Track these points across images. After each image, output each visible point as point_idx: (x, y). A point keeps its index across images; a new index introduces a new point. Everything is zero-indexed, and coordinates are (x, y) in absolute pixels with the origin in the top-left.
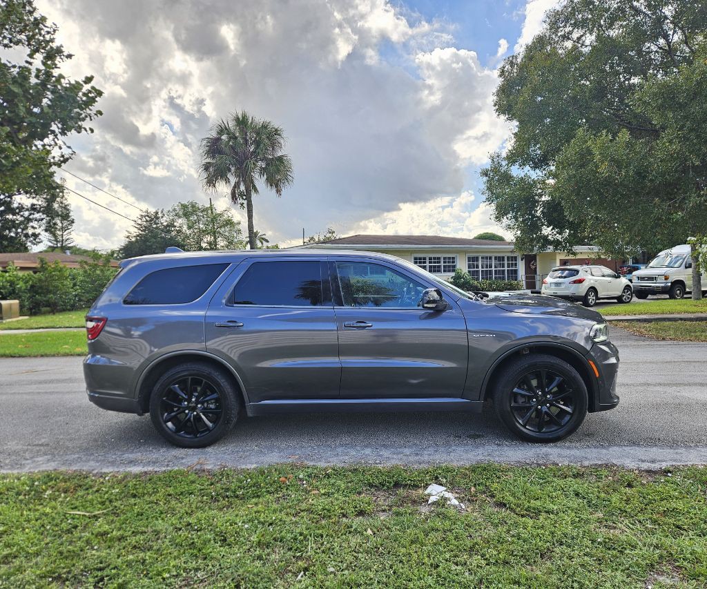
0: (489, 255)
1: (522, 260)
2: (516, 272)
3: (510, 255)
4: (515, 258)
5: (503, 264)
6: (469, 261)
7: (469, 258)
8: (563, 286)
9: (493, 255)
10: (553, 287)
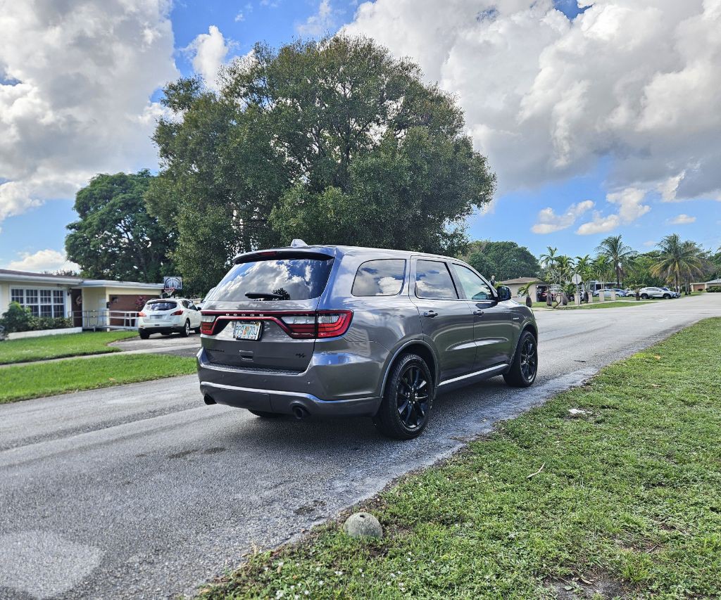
0: (33, 288)
1: (68, 295)
2: (62, 308)
3: (56, 288)
4: (62, 292)
5: (50, 299)
6: (13, 295)
7: (13, 291)
8: (165, 318)
9: (39, 288)
10: (153, 319)
